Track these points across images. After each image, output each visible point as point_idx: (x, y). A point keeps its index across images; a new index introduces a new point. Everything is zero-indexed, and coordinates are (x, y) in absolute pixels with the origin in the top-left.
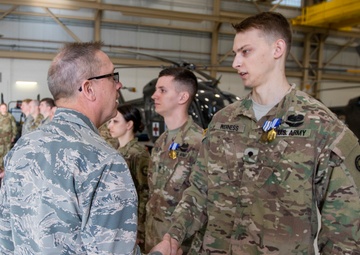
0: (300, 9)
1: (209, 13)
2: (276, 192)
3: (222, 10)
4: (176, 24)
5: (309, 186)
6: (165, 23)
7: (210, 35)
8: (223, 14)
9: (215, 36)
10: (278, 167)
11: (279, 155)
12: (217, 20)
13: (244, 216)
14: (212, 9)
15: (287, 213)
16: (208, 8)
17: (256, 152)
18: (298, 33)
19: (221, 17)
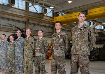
0: (52, 18)
1: (25, 16)
2: (83, 38)
3: (29, 15)
4: (14, 18)
5: (88, 36)
6: (11, 17)
7: (25, 23)
8: (29, 16)
9: (27, 23)
10: (83, 34)
11: (83, 32)
12: (28, 18)
13: (78, 42)
14: (26, 15)
15: (85, 41)
16: (25, 14)
17: (80, 33)
18: (52, 24)
19: (29, 17)
